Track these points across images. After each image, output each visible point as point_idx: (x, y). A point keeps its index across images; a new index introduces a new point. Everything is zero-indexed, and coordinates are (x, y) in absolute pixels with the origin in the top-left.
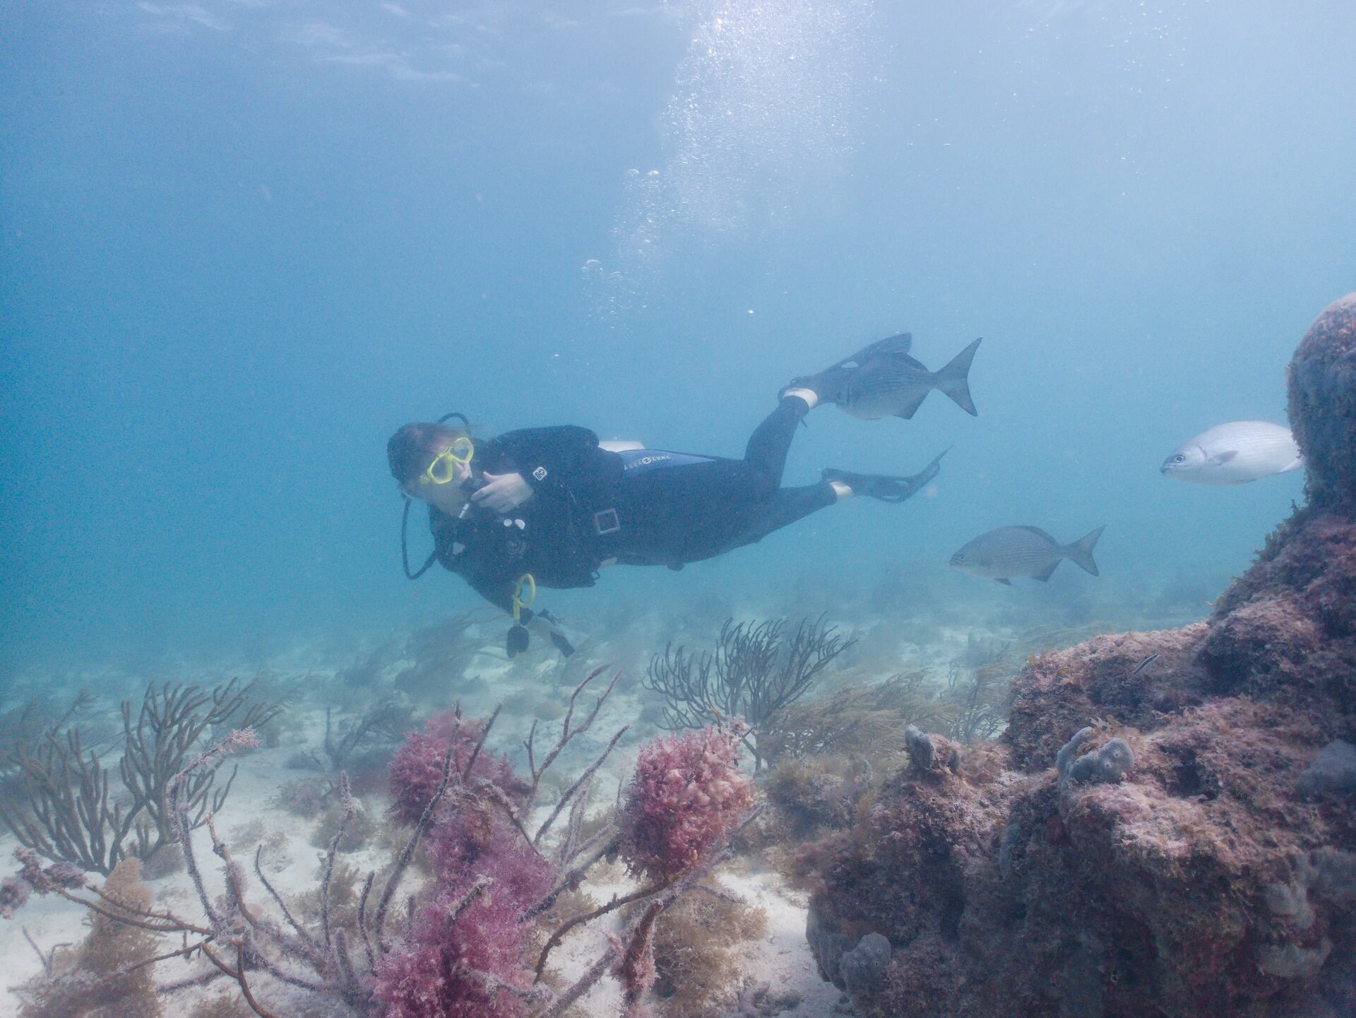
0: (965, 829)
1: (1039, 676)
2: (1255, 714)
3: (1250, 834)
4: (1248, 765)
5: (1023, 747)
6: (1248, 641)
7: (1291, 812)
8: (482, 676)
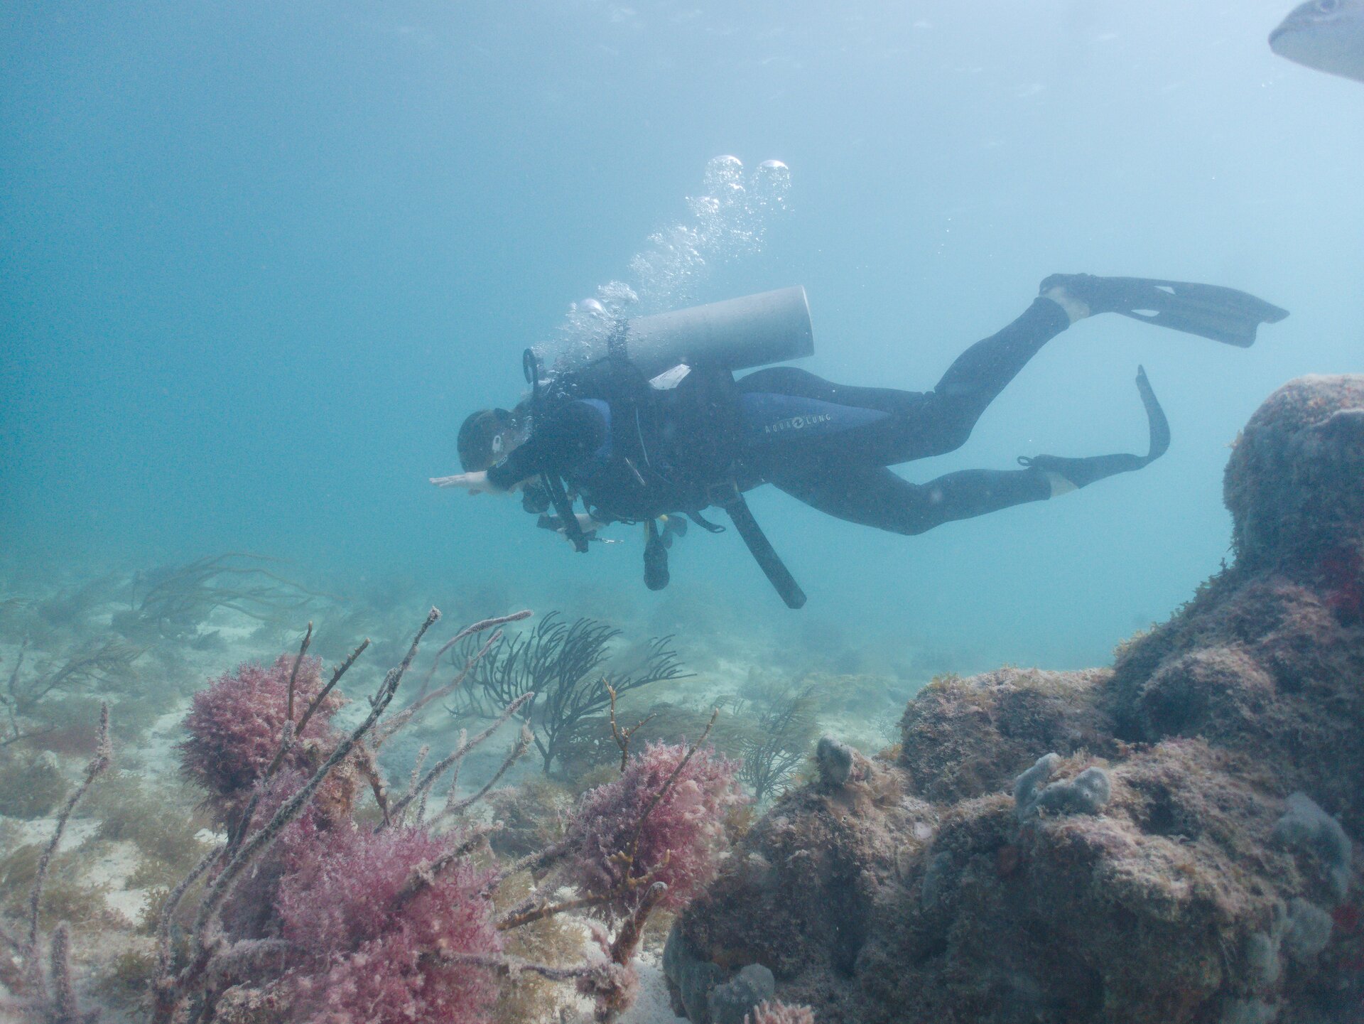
0: (873, 854)
1: (942, 701)
2: (1218, 759)
3: (1237, 880)
4: (1223, 809)
5: (923, 773)
6: (1208, 684)
7: (1269, 860)
8: (222, 635)
